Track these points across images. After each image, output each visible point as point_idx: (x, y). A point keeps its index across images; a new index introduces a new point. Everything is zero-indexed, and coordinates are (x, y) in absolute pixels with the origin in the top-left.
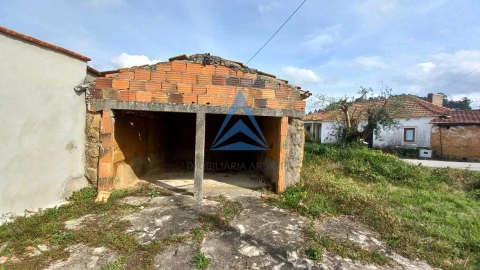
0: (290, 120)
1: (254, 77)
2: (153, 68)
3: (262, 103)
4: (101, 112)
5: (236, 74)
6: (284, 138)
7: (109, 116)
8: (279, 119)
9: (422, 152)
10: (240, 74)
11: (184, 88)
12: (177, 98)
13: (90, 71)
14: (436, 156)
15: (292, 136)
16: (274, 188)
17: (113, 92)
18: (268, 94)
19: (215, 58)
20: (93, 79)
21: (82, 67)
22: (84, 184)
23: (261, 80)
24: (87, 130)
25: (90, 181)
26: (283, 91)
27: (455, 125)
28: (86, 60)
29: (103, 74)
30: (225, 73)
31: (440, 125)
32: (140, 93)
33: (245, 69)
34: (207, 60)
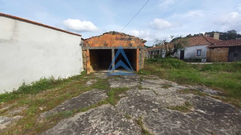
0: (140, 49)
1: (128, 37)
2: (99, 37)
3: (131, 45)
4: (86, 50)
5: (123, 37)
6: (138, 55)
7: (88, 51)
8: (136, 50)
9: (203, 59)
10: (124, 37)
11: (108, 42)
12: (106, 45)
13: (82, 39)
14: (208, 61)
15: (140, 54)
16: (135, 70)
17: (89, 45)
18: (133, 42)
19: (116, 32)
20: (83, 41)
21: (79, 38)
22: (83, 70)
23: (130, 38)
24: (83, 56)
25: (84, 69)
26: (137, 41)
27: (216, 47)
28: (80, 36)
29: (86, 40)
30: (119, 37)
31: (210, 48)
32: (96, 44)
33: (125, 35)
34: (114, 33)
